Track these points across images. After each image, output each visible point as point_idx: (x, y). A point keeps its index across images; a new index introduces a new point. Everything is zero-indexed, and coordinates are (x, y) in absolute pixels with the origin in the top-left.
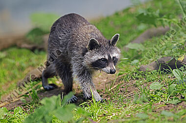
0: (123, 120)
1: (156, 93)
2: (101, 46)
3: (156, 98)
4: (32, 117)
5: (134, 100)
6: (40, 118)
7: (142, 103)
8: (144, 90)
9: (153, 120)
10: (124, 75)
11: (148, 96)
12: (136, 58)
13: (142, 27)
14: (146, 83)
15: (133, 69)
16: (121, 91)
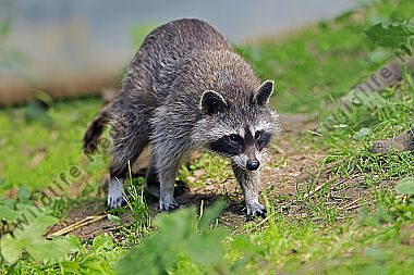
0: (336, 262)
1: (409, 202)
2: (229, 106)
3: (408, 214)
4: (133, 257)
5: (360, 217)
6: (151, 258)
7: (379, 225)
8: (383, 196)
9: (402, 262)
10: (338, 162)
11: (392, 209)
12: (366, 125)
13: (379, 54)
14: (387, 179)
15: (359, 149)
16: (331, 198)
